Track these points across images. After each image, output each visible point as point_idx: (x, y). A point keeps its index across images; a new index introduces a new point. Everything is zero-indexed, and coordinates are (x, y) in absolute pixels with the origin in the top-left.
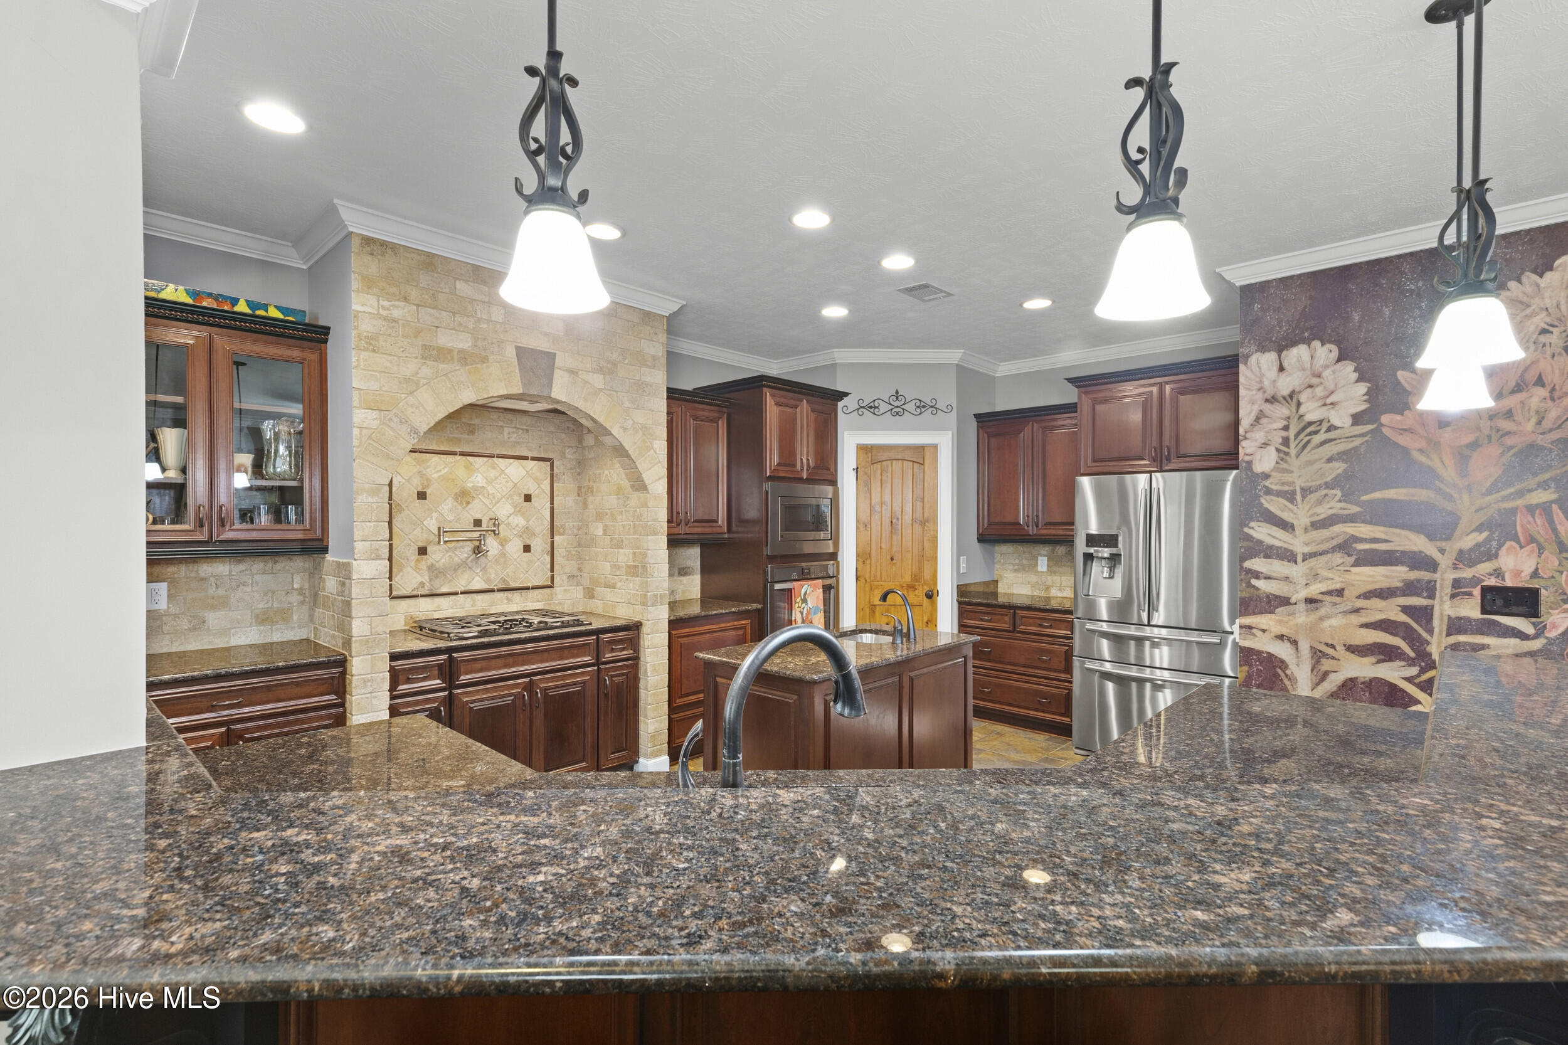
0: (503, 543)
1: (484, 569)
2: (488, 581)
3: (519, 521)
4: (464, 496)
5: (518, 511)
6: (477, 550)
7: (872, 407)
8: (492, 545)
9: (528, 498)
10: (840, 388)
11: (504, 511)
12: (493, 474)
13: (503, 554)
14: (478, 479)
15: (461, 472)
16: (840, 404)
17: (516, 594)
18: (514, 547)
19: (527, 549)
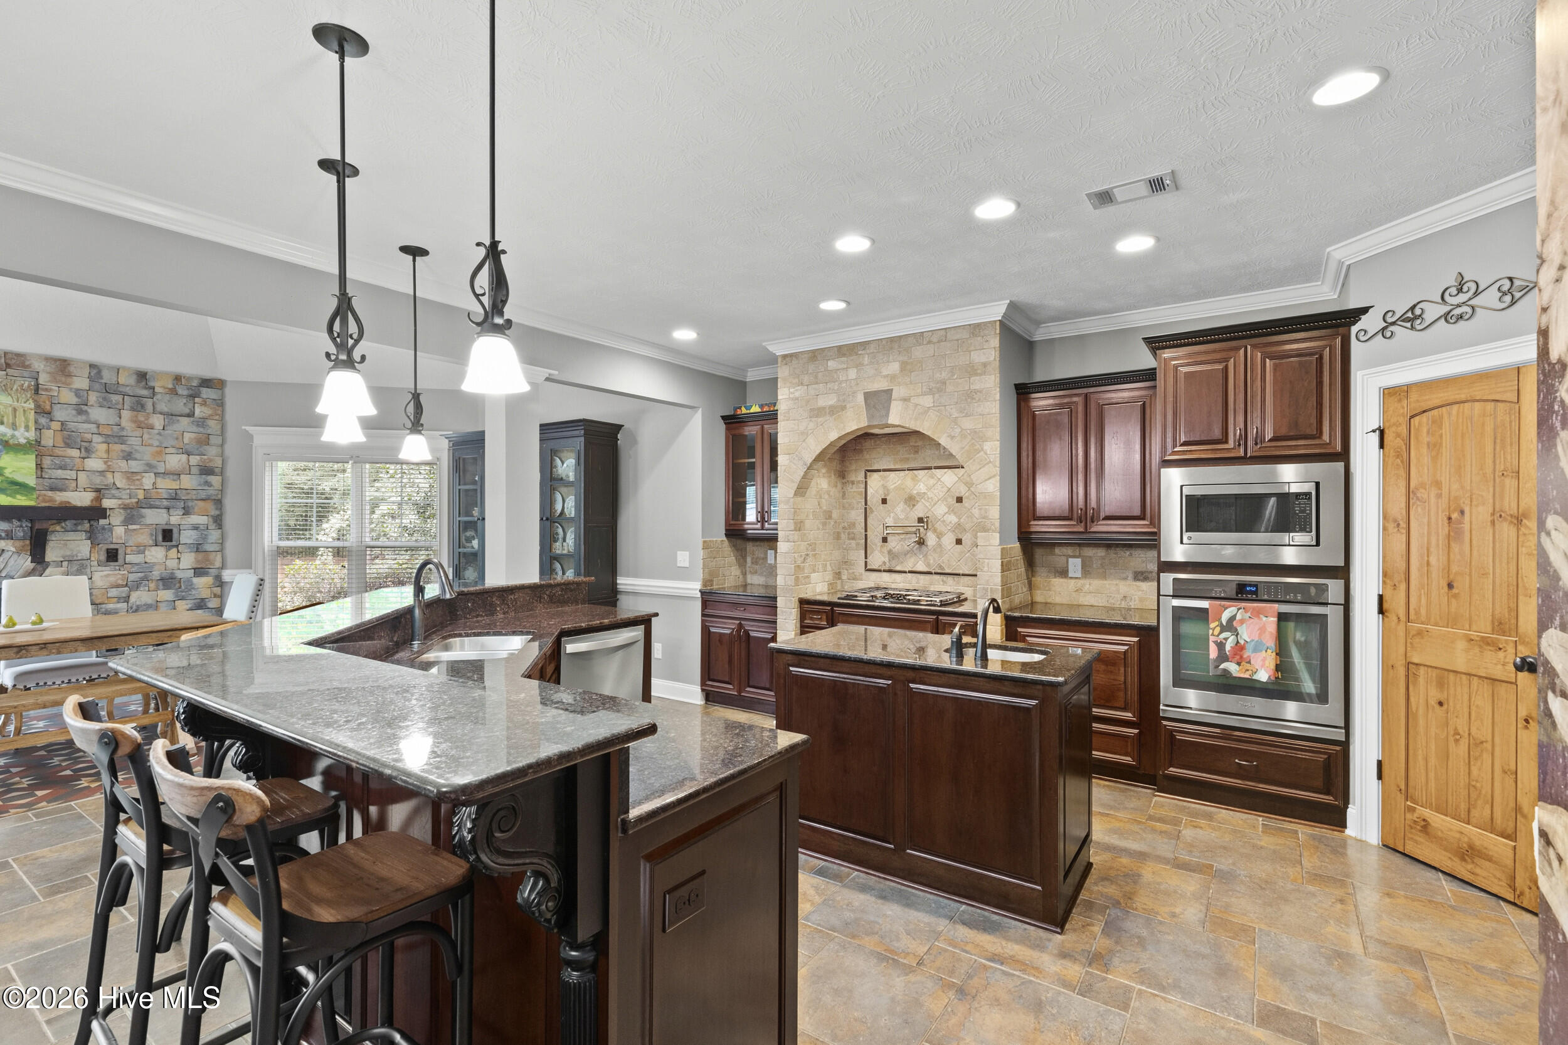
0: (940, 536)
1: (925, 556)
2: (928, 565)
3: (952, 519)
4: (911, 501)
5: (951, 510)
6: (921, 542)
7: (1412, 318)
8: (931, 539)
9: (959, 500)
10: (1353, 304)
11: (940, 510)
12: (932, 482)
13: (940, 545)
14: (921, 487)
15: (909, 483)
16: (1354, 329)
17: (950, 578)
18: (949, 540)
19: (959, 542)
